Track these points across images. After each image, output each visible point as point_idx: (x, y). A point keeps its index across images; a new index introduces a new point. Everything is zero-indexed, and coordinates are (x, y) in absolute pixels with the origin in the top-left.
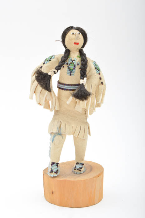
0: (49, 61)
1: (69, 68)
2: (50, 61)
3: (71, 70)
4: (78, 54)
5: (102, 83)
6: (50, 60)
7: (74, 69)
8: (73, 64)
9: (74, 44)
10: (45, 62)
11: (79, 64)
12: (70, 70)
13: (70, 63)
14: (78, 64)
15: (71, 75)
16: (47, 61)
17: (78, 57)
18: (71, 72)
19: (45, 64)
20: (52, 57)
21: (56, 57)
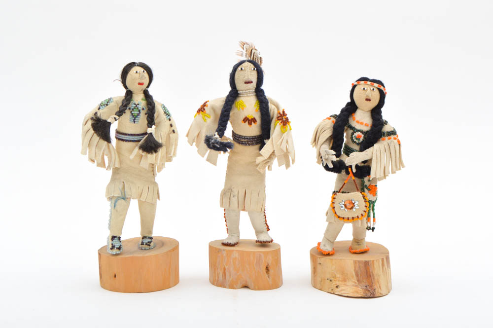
1: (132, 114)
4: (142, 96)
5: (174, 131)
6: (107, 105)
7: (139, 115)
8: (138, 108)
9: (137, 85)
10: (101, 107)
11: (145, 108)
12: (133, 116)
13: (133, 107)
14: (143, 109)
15: (134, 122)
17: (142, 100)
18: (135, 118)
19: (100, 109)
20: (109, 101)
21: (115, 100)
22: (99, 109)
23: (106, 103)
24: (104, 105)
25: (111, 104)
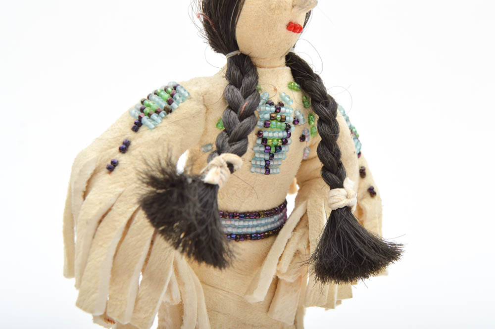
0: (163, 114)
1: (264, 140)
2: (169, 115)
3: (273, 150)
6: (169, 111)
7: (285, 142)
8: (283, 120)
10: (145, 119)
11: (301, 118)
12: (268, 150)
13: (267, 116)
14: (296, 121)
16: (154, 116)
17: (291, 88)
18: (272, 156)
19: (142, 129)
20: (172, 94)
21: (194, 90)
22: (137, 126)
23: (165, 104)
24: (157, 112)
25: (181, 108)
